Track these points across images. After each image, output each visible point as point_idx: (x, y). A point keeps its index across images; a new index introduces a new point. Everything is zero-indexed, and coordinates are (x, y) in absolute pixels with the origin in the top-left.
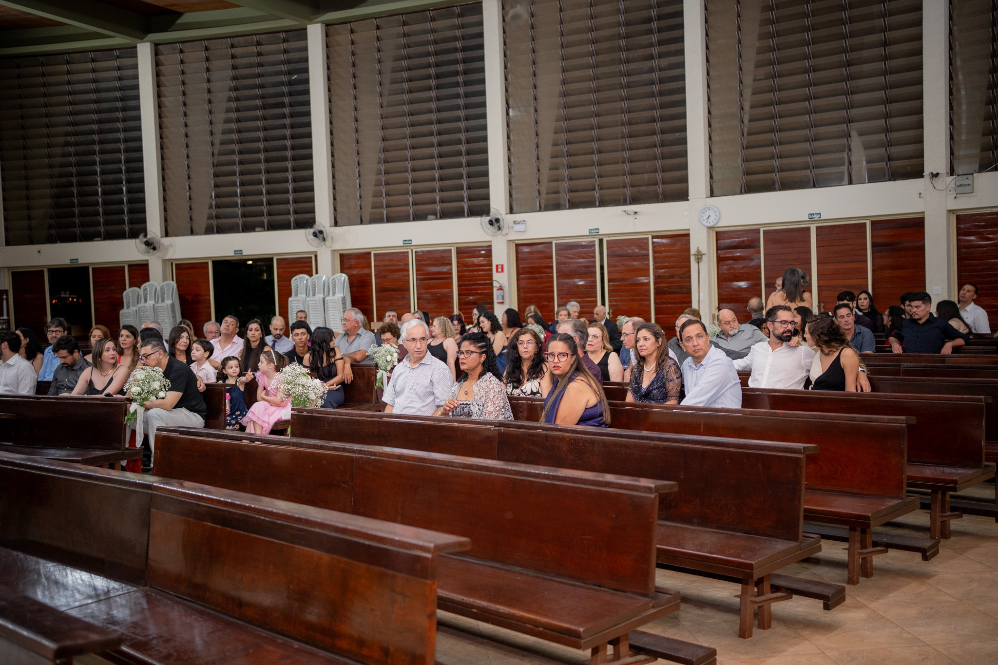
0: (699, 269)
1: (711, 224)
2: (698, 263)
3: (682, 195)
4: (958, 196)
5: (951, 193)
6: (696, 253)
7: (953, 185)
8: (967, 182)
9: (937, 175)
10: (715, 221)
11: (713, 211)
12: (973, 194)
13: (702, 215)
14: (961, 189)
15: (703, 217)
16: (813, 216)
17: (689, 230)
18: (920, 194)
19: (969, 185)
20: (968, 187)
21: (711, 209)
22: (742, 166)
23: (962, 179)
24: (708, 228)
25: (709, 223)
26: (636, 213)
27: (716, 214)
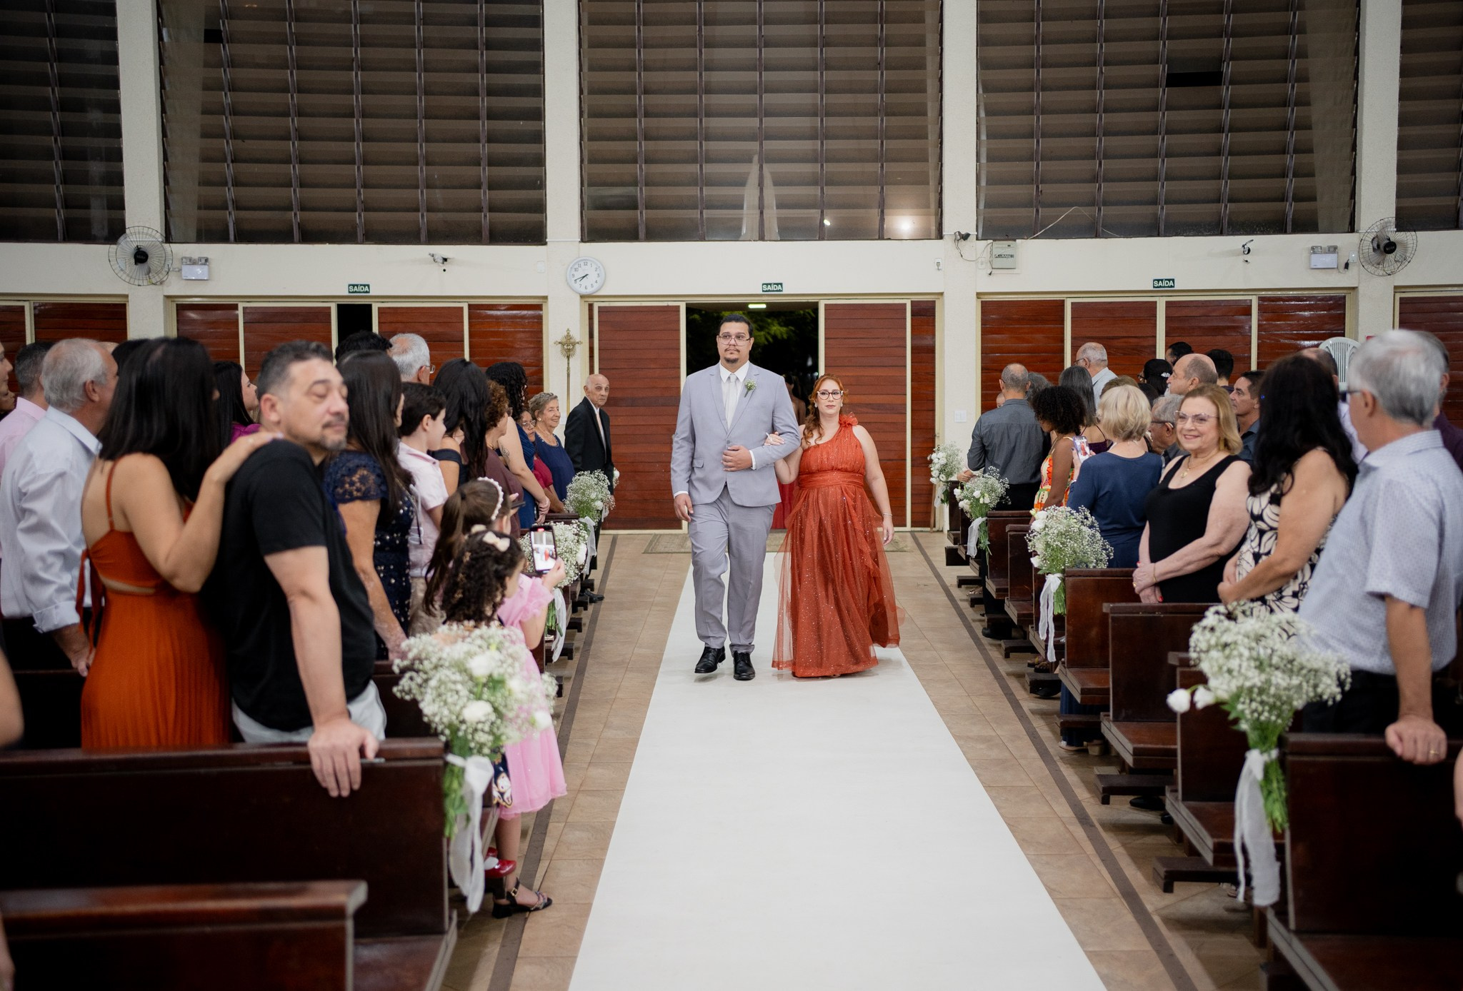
0: (568, 369)
1: (589, 291)
2: (568, 357)
3: (535, 235)
4: (994, 271)
5: (984, 266)
6: (564, 340)
7: (987, 255)
8: (1009, 252)
9: (965, 237)
10: (596, 286)
11: (594, 266)
12: (1015, 271)
13: (573, 272)
14: (999, 263)
15: (573, 275)
16: (769, 288)
17: (546, 298)
18: (938, 264)
19: (1012, 256)
20: (1010, 259)
21: (589, 264)
22: (642, 193)
23: (1001, 247)
24: (582, 297)
25: (586, 288)
26: (445, 260)
27: (598, 272)
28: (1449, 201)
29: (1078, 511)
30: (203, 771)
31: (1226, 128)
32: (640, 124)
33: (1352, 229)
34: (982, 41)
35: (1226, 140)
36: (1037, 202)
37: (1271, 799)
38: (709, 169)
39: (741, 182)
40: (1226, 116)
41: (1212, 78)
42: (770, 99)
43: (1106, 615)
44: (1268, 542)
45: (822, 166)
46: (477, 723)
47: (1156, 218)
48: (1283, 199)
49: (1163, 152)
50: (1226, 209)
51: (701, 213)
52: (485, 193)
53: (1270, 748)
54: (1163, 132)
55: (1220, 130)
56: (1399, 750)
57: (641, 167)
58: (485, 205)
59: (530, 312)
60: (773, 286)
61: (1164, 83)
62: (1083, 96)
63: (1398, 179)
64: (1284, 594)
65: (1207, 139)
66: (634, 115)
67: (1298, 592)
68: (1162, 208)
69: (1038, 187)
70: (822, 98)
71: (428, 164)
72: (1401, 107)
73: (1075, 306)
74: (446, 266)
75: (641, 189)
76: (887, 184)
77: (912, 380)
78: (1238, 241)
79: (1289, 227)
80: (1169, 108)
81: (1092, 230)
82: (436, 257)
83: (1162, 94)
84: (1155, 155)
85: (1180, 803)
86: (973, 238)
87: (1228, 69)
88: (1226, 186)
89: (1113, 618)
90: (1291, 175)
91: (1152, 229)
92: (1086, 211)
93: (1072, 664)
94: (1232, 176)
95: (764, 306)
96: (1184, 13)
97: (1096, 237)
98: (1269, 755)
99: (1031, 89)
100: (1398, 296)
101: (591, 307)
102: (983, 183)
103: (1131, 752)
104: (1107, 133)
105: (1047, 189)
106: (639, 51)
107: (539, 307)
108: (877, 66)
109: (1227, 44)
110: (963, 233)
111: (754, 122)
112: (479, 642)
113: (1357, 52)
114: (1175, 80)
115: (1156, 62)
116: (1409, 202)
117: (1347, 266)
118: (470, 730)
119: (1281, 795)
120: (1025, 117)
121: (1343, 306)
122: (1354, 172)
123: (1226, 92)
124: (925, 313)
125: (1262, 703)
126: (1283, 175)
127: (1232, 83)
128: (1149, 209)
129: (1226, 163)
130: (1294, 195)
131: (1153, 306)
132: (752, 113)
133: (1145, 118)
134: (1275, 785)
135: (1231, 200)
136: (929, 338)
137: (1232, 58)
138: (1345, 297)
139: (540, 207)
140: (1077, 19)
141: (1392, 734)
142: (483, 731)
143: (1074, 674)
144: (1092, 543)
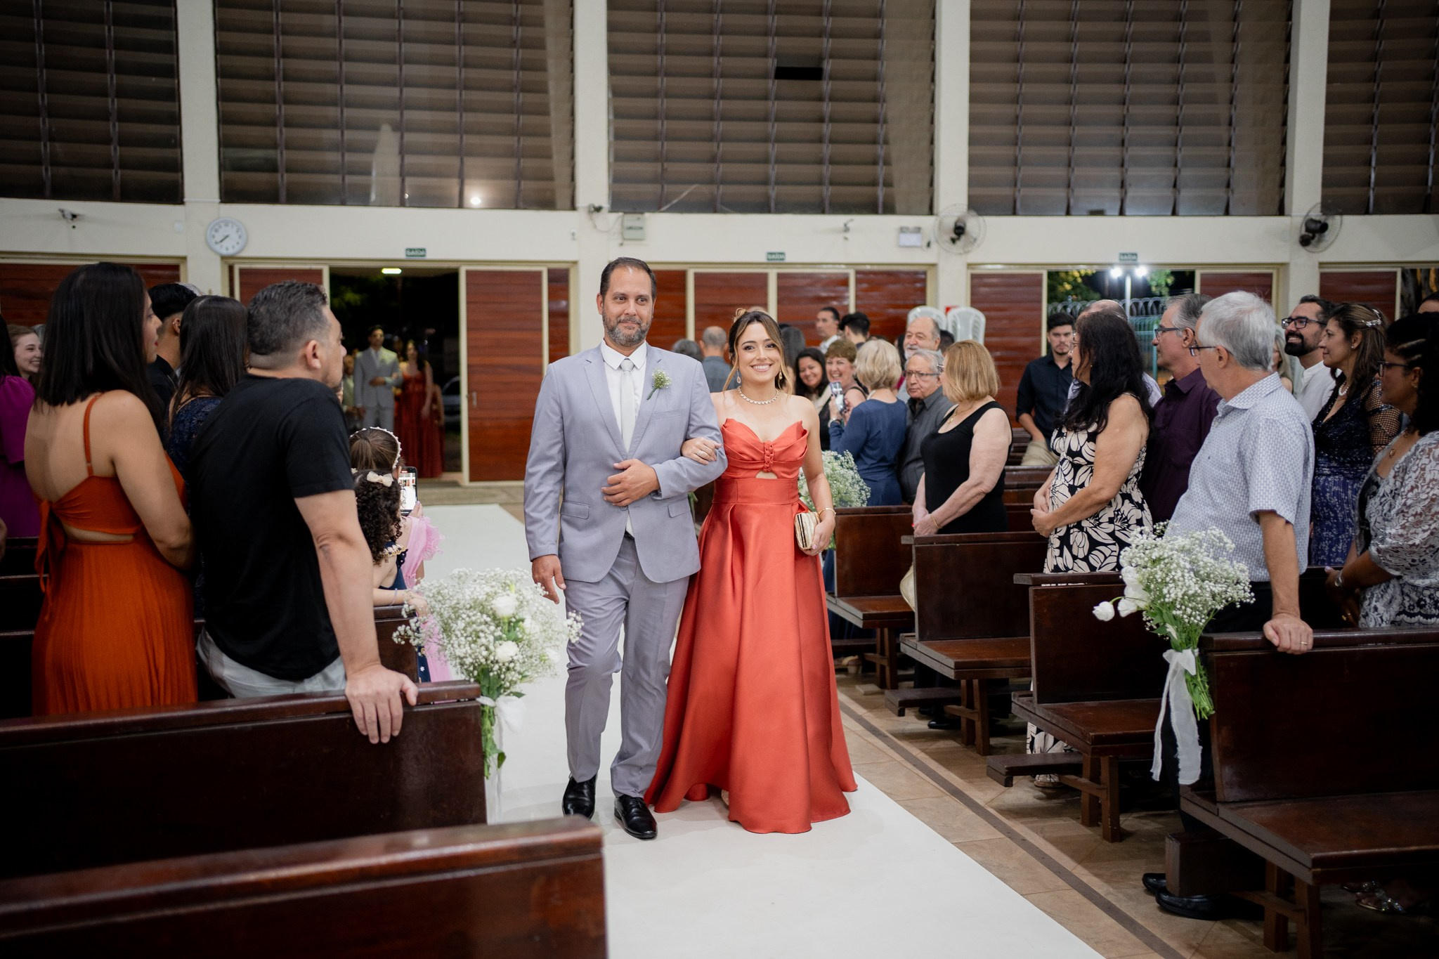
1: (231, 252)
3: (172, 194)
4: (626, 242)
5: (616, 237)
7: (618, 227)
8: (638, 224)
9: (598, 209)
10: (237, 248)
11: (235, 228)
12: (644, 241)
13: (213, 233)
14: (629, 234)
15: (214, 237)
16: (413, 253)
17: (184, 258)
18: (573, 234)
19: (641, 228)
20: (639, 231)
21: (230, 225)
22: (282, 157)
23: (631, 219)
24: (223, 258)
25: (227, 249)
26: (74, 216)
27: (240, 233)
28: (1007, 191)
29: (843, 455)
30: (236, 726)
31: (827, 119)
32: (278, 87)
33: (931, 211)
34: (612, 27)
35: (827, 129)
36: (660, 179)
37: (1197, 691)
38: (349, 135)
39: (370, 149)
40: (827, 108)
41: (815, 73)
42: (409, 70)
43: (910, 546)
44: (1083, 476)
45: (461, 138)
46: (511, 662)
47: (767, 197)
48: (874, 183)
49: (773, 138)
50: (827, 191)
51: (343, 179)
52: (115, 149)
53: (1194, 648)
54: (773, 120)
55: (821, 120)
56: (1276, 641)
57: (281, 131)
58: (116, 163)
59: (167, 273)
60: (417, 253)
61: (773, 73)
62: (701, 84)
63: (969, 170)
64: (1101, 521)
65: (811, 128)
66: (271, 78)
67: (1114, 518)
68: (773, 189)
69: (662, 165)
70: (460, 71)
71: (50, 116)
72: (971, 108)
73: (698, 277)
74: (75, 223)
75: (282, 153)
76: (523, 157)
77: (550, 342)
78: (839, 220)
79: (880, 210)
80: (778, 98)
81: (711, 206)
82: (66, 213)
83: (772, 85)
84: (766, 140)
85: (1036, 704)
86: (605, 211)
87: (828, 66)
88: (827, 170)
89: (917, 548)
90: (881, 163)
91: (764, 207)
92: (705, 189)
93: (843, 594)
94: (833, 162)
95: (398, 271)
96: (789, 13)
97: (715, 211)
98: (1193, 653)
99: (655, 74)
100: (970, 271)
101: (231, 269)
102: (612, 160)
103: (953, 666)
104: (724, 118)
105: (673, 168)
106: (277, 15)
107: (176, 268)
108: (513, 44)
109: (827, 44)
110: (597, 205)
111: (394, 92)
112: (494, 583)
113: (933, 59)
114: (782, 73)
115: (765, 56)
116: (980, 191)
117: (929, 245)
118: (504, 670)
119: (1204, 687)
120: (649, 100)
121: (924, 281)
122: (932, 163)
123: (826, 86)
124: (560, 279)
125: (1192, 608)
126: (875, 163)
127: (832, 78)
128: (760, 189)
129: (827, 150)
130: (884, 180)
131: (764, 277)
132: (392, 83)
133: (758, 106)
134: (1199, 679)
135: (832, 183)
136: (564, 303)
137: (831, 57)
138: (925, 273)
139: (177, 166)
140: (696, 12)
141: (1269, 629)
142: (515, 671)
143: (848, 602)
144: (852, 485)
